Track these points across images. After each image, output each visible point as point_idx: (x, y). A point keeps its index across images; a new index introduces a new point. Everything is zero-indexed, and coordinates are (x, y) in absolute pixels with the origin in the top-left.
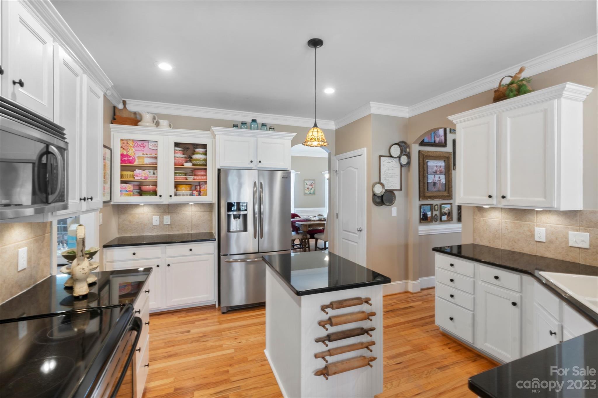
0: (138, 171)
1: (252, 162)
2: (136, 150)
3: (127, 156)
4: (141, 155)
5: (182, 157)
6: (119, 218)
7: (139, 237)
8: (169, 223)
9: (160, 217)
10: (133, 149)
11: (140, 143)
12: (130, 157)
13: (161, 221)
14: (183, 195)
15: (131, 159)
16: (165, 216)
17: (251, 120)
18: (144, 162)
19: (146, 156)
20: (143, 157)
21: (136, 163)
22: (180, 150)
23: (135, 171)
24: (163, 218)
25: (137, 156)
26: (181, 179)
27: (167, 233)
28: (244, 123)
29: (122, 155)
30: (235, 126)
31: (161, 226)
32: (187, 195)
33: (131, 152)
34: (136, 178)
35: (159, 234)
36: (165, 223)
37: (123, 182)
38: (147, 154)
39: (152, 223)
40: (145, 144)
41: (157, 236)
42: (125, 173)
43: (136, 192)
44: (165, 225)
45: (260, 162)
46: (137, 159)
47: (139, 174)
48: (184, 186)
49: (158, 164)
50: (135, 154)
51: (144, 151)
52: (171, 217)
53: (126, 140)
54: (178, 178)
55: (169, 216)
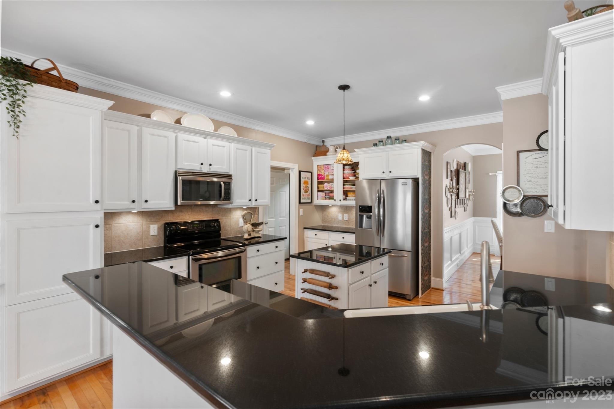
0: (326, 184)
1: (383, 172)
2: (325, 171)
3: (321, 175)
4: (328, 174)
5: (349, 172)
6: (323, 213)
7: (332, 227)
8: (347, 220)
9: (342, 215)
10: (324, 170)
11: (326, 166)
12: (322, 175)
13: (343, 218)
14: (350, 200)
15: (323, 176)
16: (345, 214)
17: (386, 137)
18: (329, 178)
19: (330, 174)
20: (328, 175)
21: (326, 179)
22: (348, 168)
23: (324, 184)
24: (344, 216)
25: (326, 174)
26: (348, 188)
27: (346, 226)
28: (381, 141)
29: (319, 175)
30: (375, 145)
31: (343, 221)
32: (352, 200)
33: (322, 173)
34: (325, 189)
35: (342, 226)
36: (345, 219)
37: (318, 191)
38: (330, 173)
39: (338, 219)
40: (329, 166)
41: (341, 227)
42: (320, 186)
43: (328, 197)
44: (345, 220)
45: (390, 172)
46: (326, 176)
47: (326, 186)
48: (352, 193)
49: (334, 179)
50: (324, 173)
51: (328, 171)
52: (348, 215)
53: (320, 165)
54: (347, 188)
55: (347, 214)
